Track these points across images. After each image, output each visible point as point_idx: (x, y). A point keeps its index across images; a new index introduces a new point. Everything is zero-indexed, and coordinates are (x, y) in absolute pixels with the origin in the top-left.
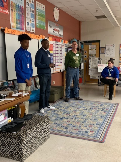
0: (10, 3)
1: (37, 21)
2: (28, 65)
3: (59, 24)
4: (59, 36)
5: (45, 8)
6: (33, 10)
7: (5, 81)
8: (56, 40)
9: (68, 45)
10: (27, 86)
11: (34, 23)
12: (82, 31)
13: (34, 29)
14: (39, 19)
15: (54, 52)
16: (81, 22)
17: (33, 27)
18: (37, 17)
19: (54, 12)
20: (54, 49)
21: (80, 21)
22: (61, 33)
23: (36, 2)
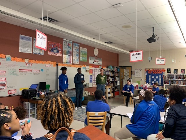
0: (63, 51)
1: (81, 58)
2: (66, 82)
3: (98, 57)
4: (98, 64)
5: (87, 50)
6: (78, 52)
7: (56, 90)
8: (95, 67)
9: (106, 70)
10: (65, 93)
11: (79, 59)
12: (120, 60)
13: (78, 62)
14: (82, 56)
15: (94, 74)
16: (119, 54)
17: (78, 61)
18: (81, 55)
19: (94, 51)
20: (94, 72)
21: (117, 54)
22: (100, 62)
23: (81, 48)
